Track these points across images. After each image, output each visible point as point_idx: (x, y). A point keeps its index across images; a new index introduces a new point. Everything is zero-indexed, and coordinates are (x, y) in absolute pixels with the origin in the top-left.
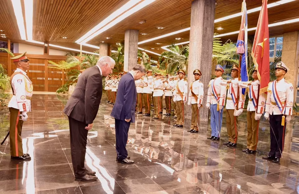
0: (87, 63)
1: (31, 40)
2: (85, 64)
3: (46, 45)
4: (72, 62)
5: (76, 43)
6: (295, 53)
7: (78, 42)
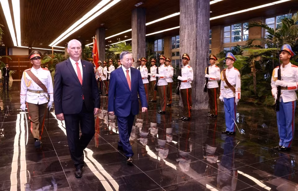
0: (56, 59)
1: (20, 45)
2: (55, 60)
3: (30, 48)
4: (46, 59)
5: (50, 46)
6: (168, 49)
7: (50, 45)
